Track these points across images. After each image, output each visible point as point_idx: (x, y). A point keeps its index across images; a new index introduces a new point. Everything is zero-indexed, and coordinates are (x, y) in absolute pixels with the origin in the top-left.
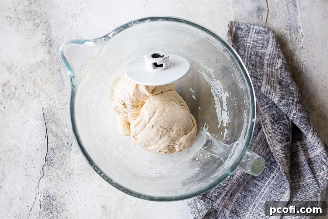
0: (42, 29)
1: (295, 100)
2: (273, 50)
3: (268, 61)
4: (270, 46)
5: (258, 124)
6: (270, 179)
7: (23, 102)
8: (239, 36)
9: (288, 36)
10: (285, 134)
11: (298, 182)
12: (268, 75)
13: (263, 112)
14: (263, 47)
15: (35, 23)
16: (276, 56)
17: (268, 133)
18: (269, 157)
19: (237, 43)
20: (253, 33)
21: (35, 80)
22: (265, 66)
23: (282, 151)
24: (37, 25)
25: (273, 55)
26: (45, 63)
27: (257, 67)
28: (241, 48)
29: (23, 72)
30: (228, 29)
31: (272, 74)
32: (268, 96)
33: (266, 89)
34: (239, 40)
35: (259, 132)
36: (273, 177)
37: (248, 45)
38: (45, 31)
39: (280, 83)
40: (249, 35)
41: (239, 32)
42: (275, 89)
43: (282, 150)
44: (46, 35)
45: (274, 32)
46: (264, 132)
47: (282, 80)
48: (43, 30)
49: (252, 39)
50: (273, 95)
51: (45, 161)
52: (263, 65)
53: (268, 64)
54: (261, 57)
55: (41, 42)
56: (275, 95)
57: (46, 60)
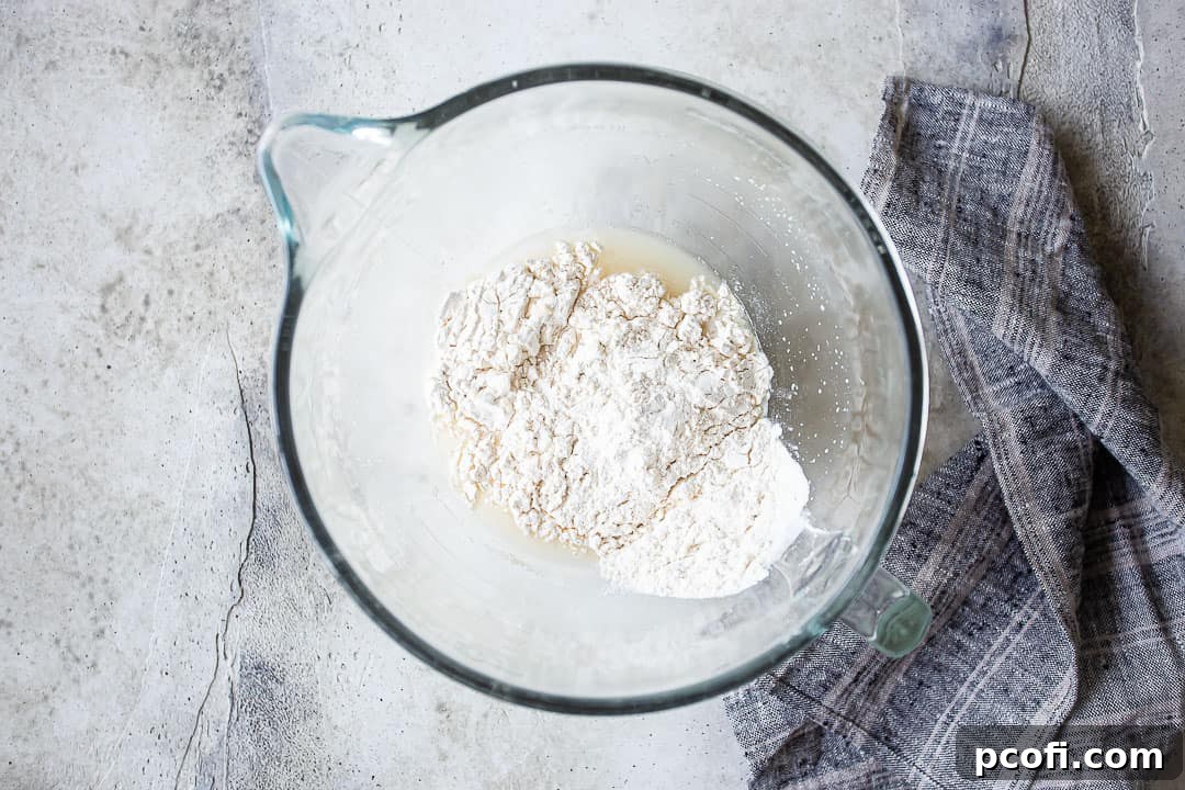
0: (235, 98)
1: (1112, 365)
2: (1041, 185)
3: (1022, 222)
4: (1029, 170)
5: (977, 443)
6: (1008, 630)
7: (171, 348)
8: (922, 132)
9: (1094, 135)
10: (1068, 480)
11: (1108, 643)
12: (1018, 275)
13: (994, 404)
14: (1004, 173)
15: (211, 73)
16: (1051, 207)
17: (1009, 474)
18: (1010, 557)
19: (913, 159)
20: (973, 123)
21: (212, 274)
22: (1010, 244)
23: (1055, 539)
24: (218, 83)
25: (1041, 203)
26: (246, 217)
27: (980, 246)
28: (927, 178)
29: (170, 245)
30: (882, 107)
31: (1034, 272)
32: (1016, 348)
33: (1012, 326)
34: (922, 145)
35: (977, 469)
36: (1021, 625)
37: (952, 164)
38: (245, 104)
39: (1060, 304)
40: (956, 130)
41: (923, 118)
42: (1042, 325)
43: (1057, 535)
44: (250, 116)
45: (1045, 121)
46: (997, 471)
47: (1067, 295)
48: (237, 101)
49: (967, 144)
50: (1035, 348)
51: (248, 549)
52: (1003, 237)
53: (1019, 235)
54: (995, 212)
55: (232, 144)
56: (1041, 346)
57: (249, 206)
